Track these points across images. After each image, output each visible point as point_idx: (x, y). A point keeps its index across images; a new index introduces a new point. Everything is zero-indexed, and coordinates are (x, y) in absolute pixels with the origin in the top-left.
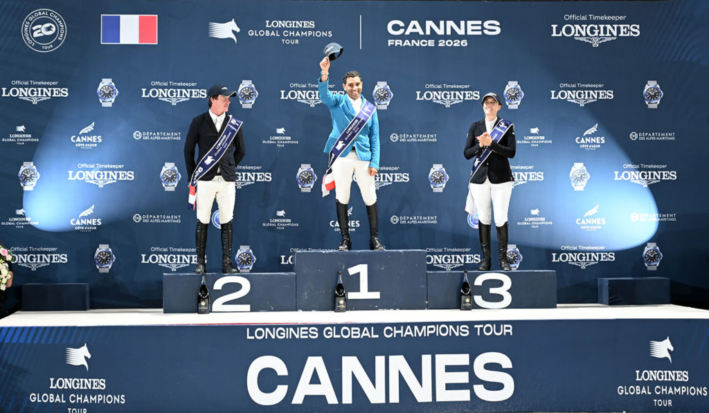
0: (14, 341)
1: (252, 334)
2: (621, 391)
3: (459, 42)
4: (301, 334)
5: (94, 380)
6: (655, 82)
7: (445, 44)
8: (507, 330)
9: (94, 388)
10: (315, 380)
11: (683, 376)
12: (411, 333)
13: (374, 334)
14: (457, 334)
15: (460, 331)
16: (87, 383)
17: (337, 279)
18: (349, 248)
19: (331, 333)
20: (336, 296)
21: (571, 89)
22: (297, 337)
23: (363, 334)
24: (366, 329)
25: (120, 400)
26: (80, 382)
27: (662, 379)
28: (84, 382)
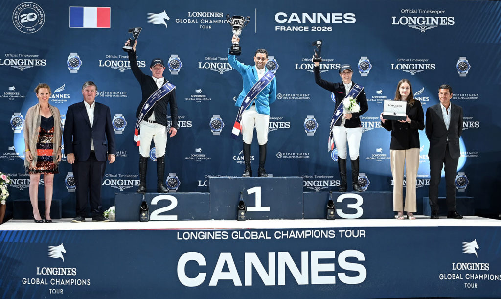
0: (11, 240)
1: (181, 236)
2: (442, 277)
3: (326, 28)
4: (215, 236)
5: (68, 269)
6: (465, 58)
7: (316, 29)
8: (362, 234)
9: (68, 274)
10: (226, 269)
11: (485, 266)
12: (294, 236)
13: (268, 237)
14: (326, 237)
15: (328, 234)
16: (64, 271)
17: (240, 197)
18: (251, 175)
19: (237, 236)
20: (239, 209)
21: (406, 63)
22: (213, 238)
23: (260, 237)
24: (262, 233)
25: (87, 283)
26: (58, 270)
27: (471, 269)
28: (61, 270)
